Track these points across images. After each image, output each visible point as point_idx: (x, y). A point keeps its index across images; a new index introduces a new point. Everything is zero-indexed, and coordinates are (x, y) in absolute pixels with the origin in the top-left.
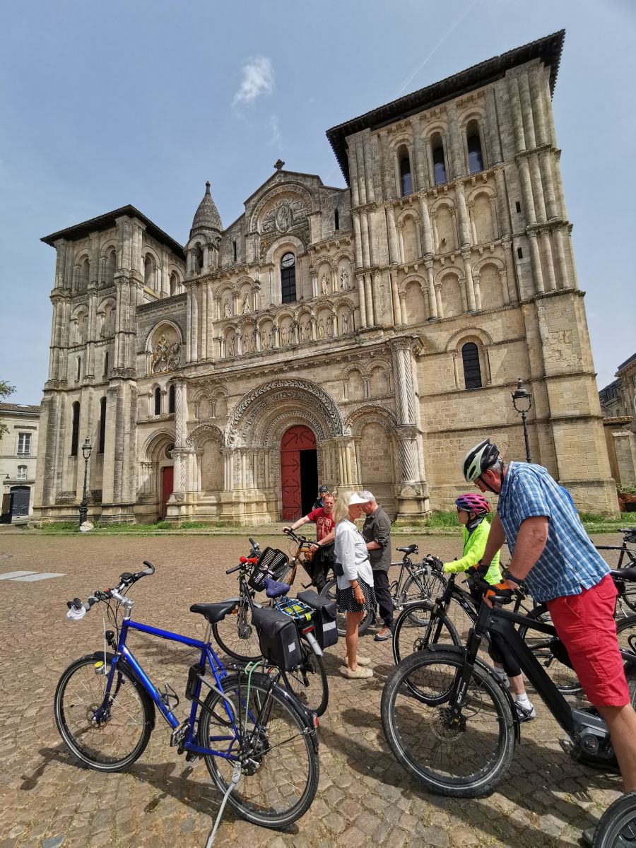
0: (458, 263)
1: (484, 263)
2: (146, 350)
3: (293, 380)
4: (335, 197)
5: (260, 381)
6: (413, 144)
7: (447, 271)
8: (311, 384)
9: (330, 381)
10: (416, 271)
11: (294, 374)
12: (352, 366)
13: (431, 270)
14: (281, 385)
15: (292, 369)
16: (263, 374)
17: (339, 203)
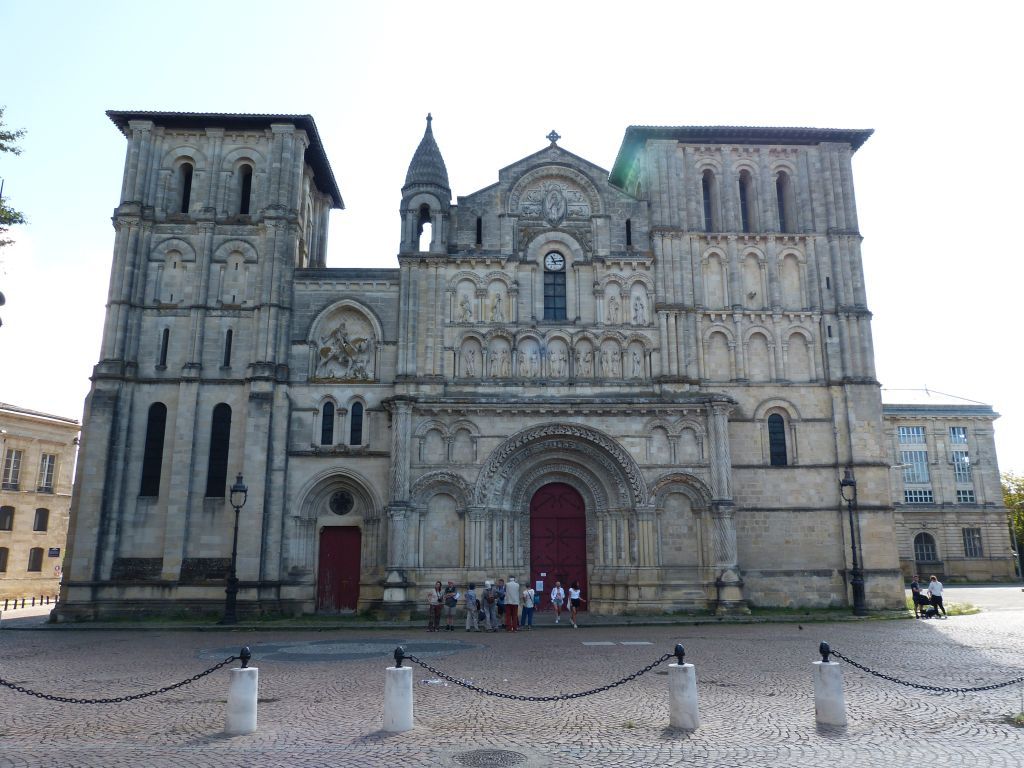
0: (768, 323)
1: (793, 331)
2: (310, 338)
3: (579, 428)
4: (628, 204)
5: (532, 422)
6: (723, 174)
7: (756, 330)
8: (604, 437)
9: (628, 436)
10: (723, 321)
11: (580, 420)
12: (657, 422)
13: (739, 324)
14: (561, 431)
15: (578, 413)
16: (536, 413)
17: (633, 214)
